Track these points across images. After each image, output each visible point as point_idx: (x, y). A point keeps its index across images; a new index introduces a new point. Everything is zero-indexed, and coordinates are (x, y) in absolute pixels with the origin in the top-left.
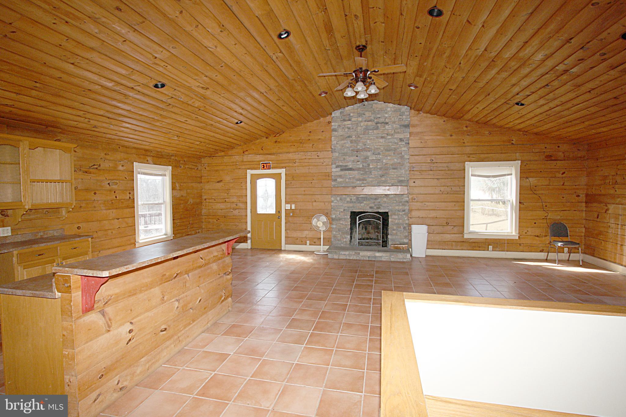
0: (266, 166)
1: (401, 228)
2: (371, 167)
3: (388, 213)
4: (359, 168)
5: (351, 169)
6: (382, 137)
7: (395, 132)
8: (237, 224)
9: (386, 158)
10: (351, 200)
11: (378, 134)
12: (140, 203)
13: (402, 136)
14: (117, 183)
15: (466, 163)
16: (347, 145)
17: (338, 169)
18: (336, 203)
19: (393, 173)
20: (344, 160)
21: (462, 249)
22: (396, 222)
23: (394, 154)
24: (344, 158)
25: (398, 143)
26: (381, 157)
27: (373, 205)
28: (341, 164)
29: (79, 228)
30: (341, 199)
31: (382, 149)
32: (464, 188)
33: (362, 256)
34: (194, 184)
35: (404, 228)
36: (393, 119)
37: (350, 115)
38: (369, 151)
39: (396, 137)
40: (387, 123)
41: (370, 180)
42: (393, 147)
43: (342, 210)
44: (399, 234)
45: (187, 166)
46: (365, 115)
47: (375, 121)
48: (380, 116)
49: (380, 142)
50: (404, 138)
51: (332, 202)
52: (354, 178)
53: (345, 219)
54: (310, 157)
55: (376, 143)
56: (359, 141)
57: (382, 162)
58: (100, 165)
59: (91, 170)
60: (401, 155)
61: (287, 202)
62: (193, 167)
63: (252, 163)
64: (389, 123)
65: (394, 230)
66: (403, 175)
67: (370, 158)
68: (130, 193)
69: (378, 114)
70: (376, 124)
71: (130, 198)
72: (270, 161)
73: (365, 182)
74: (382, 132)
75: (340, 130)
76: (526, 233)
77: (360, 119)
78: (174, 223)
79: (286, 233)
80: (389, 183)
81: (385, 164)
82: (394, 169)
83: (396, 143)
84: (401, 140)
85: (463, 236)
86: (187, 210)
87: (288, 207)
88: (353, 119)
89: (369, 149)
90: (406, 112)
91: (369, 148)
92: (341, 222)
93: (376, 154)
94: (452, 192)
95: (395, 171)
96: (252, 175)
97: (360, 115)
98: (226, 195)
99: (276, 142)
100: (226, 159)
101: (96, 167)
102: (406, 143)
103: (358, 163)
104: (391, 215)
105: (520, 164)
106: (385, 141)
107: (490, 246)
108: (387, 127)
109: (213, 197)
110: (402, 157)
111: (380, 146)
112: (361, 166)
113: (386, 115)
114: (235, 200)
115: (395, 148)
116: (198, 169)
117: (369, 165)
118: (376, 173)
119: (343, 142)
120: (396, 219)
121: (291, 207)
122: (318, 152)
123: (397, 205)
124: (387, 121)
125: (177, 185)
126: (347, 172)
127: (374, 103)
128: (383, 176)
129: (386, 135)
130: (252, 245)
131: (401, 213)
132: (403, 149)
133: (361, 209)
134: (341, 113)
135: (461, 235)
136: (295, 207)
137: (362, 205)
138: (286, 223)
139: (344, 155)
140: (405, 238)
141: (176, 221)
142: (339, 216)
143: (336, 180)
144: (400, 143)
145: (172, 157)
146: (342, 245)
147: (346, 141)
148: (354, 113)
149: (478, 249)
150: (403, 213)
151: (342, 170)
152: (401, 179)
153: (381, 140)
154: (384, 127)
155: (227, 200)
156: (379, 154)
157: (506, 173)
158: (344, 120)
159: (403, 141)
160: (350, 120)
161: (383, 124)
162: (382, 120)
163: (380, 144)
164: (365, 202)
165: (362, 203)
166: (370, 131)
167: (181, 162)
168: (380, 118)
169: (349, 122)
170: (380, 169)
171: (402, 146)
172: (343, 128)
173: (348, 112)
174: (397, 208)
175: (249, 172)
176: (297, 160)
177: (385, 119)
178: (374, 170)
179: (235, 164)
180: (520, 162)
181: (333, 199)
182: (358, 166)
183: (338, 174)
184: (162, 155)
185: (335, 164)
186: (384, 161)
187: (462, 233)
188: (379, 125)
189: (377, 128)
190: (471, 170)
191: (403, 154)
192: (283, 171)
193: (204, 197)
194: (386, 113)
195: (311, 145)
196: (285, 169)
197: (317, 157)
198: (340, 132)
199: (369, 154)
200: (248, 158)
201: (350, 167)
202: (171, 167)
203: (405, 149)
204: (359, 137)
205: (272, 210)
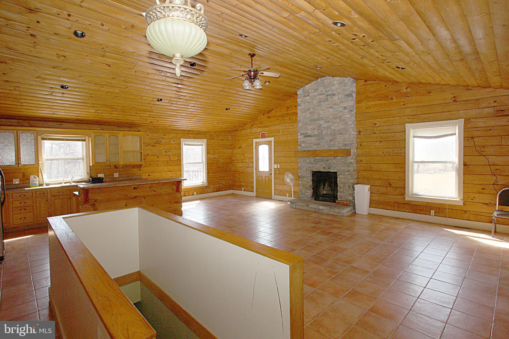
0: (263, 136)
1: (346, 186)
2: (324, 133)
3: (336, 172)
4: (316, 135)
5: (310, 136)
6: (330, 107)
7: (341, 102)
8: (249, 178)
9: (334, 125)
10: (310, 161)
11: (328, 105)
12: (184, 162)
13: (345, 105)
14: (170, 151)
15: (406, 124)
16: (307, 116)
17: (302, 136)
18: (301, 163)
19: (339, 138)
20: (306, 129)
21: (404, 211)
22: (343, 181)
23: (340, 121)
24: (306, 127)
25: (342, 111)
26: (330, 124)
27: (325, 166)
28: (304, 132)
29: (149, 175)
30: (304, 161)
31: (331, 117)
32: (405, 150)
33: (311, 208)
34: (224, 150)
35: (349, 186)
36: (339, 91)
37: (308, 91)
38: (322, 120)
39: (341, 106)
40: (334, 95)
41: (323, 144)
42: (339, 115)
43: (304, 169)
44: (345, 191)
45: (219, 138)
46: (318, 90)
47: (326, 94)
48: (329, 89)
49: (330, 112)
50: (348, 106)
51: (299, 163)
52: (312, 143)
53: (307, 176)
54: (288, 128)
55: (326, 113)
56: (315, 112)
57: (331, 128)
58: (160, 142)
59: (155, 145)
60: (345, 122)
61: (275, 163)
62: (224, 138)
63: (256, 134)
64: (336, 94)
65: (341, 188)
66: (347, 140)
67: (323, 126)
68: (178, 157)
69: (327, 87)
70: (327, 96)
71: (178, 159)
72: (266, 132)
73: (320, 146)
74: (331, 102)
75: (303, 105)
76: (472, 199)
77: (316, 94)
78: (208, 176)
79: (275, 186)
80: (336, 147)
81: (334, 131)
82: (340, 134)
83: (341, 111)
84: (345, 108)
85: (404, 198)
86: (218, 167)
87: (276, 166)
88: (310, 95)
89: (321, 119)
90: (349, 82)
91: (322, 117)
92: (305, 179)
93: (327, 122)
94: (394, 154)
95: (341, 136)
96: (256, 142)
97: (316, 90)
98: (243, 157)
99: (268, 117)
100: (243, 132)
101: (158, 142)
102: (349, 111)
103: (314, 130)
104: (339, 175)
105: (463, 122)
106: (333, 111)
107: (431, 211)
108: (334, 97)
109: (237, 159)
110: (346, 124)
111: (330, 115)
112: (317, 133)
113: (334, 88)
114: (247, 161)
115: (340, 116)
116: (228, 139)
117: (322, 132)
118: (327, 139)
119: (304, 114)
120: (342, 178)
121: (277, 167)
122: (293, 123)
123: (343, 166)
124: (334, 92)
125: (211, 151)
126: (308, 138)
127: (325, 79)
128: (332, 140)
129: (333, 105)
130: (256, 194)
131: (346, 173)
132: (346, 116)
133: (317, 169)
134: (303, 90)
135: (402, 197)
136: (280, 166)
137: (317, 165)
138: (274, 179)
139: (305, 125)
140: (350, 196)
141: (210, 174)
142: (303, 174)
143: (301, 145)
144: (344, 111)
145: (208, 134)
146: (305, 198)
147: (306, 113)
148: (311, 89)
149: (420, 212)
150: (348, 173)
151: (305, 137)
152: (346, 143)
153: (331, 110)
154: (332, 98)
155: (243, 161)
156: (329, 122)
157: (449, 133)
158: (305, 96)
159: (347, 109)
160: (308, 96)
161: (332, 96)
162: (330, 93)
163: (329, 113)
164: (319, 163)
165: (317, 164)
166: (322, 103)
167: (215, 136)
168: (329, 91)
169: (308, 97)
170: (330, 134)
171: (346, 113)
172: (304, 103)
173: (308, 89)
174: (343, 168)
175: (255, 140)
176: (280, 130)
177: (333, 91)
178: (326, 136)
179: (247, 135)
180: (463, 120)
181: (299, 160)
182: (314, 133)
183: (302, 140)
184: (200, 133)
185: (300, 132)
186: (332, 128)
187: (403, 194)
188: (329, 97)
189: (327, 100)
190: (413, 131)
191: (347, 120)
192: (272, 139)
193: (233, 159)
194: (333, 86)
195: (288, 118)
196: (273, 138)
197: (292, 127)
198: (303, 106)
199: (322, 122)
200: (254, 130)
201: (309, 134)
202: (206, 140)
203: (349, 116)
204: (314, 109)
205: (267, 169)
